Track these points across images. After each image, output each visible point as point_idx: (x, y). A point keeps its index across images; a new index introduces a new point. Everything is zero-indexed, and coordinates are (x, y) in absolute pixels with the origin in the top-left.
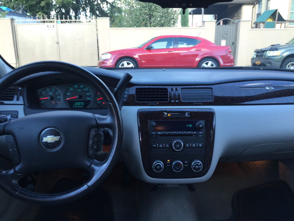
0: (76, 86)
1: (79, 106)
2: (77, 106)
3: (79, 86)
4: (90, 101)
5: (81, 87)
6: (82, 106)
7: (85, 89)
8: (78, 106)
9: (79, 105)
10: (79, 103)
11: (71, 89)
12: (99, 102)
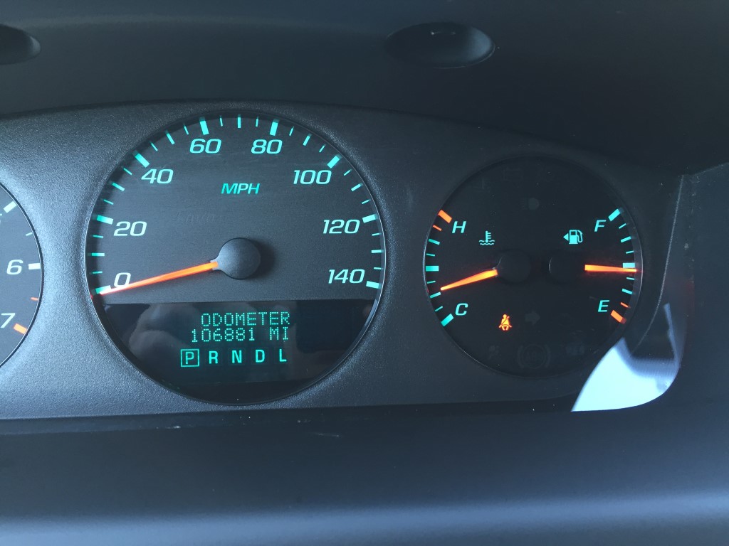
0: (204, 144)
1: (248, 349)
2: (224, 349)
3: (237, 143)
4: (356, 303)
5: (261, 147)
6: (272, 350)
7: (299, 177)
8: (236, 345)
9: (240, 336)
10: (248, 318)
11: (154, 177)
12: (461, 309)
